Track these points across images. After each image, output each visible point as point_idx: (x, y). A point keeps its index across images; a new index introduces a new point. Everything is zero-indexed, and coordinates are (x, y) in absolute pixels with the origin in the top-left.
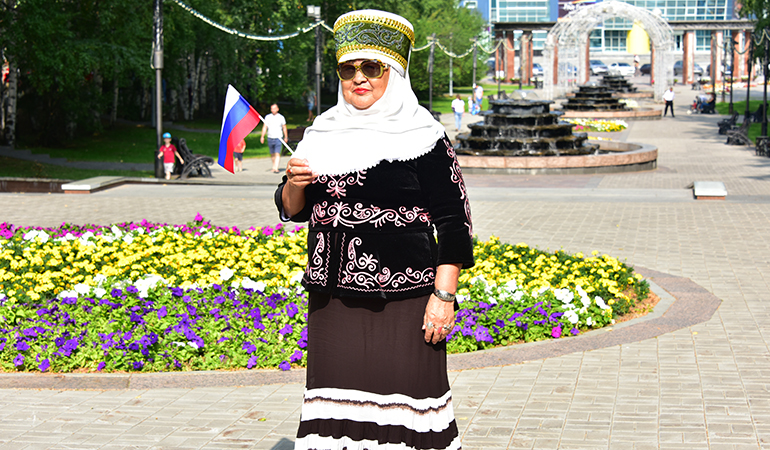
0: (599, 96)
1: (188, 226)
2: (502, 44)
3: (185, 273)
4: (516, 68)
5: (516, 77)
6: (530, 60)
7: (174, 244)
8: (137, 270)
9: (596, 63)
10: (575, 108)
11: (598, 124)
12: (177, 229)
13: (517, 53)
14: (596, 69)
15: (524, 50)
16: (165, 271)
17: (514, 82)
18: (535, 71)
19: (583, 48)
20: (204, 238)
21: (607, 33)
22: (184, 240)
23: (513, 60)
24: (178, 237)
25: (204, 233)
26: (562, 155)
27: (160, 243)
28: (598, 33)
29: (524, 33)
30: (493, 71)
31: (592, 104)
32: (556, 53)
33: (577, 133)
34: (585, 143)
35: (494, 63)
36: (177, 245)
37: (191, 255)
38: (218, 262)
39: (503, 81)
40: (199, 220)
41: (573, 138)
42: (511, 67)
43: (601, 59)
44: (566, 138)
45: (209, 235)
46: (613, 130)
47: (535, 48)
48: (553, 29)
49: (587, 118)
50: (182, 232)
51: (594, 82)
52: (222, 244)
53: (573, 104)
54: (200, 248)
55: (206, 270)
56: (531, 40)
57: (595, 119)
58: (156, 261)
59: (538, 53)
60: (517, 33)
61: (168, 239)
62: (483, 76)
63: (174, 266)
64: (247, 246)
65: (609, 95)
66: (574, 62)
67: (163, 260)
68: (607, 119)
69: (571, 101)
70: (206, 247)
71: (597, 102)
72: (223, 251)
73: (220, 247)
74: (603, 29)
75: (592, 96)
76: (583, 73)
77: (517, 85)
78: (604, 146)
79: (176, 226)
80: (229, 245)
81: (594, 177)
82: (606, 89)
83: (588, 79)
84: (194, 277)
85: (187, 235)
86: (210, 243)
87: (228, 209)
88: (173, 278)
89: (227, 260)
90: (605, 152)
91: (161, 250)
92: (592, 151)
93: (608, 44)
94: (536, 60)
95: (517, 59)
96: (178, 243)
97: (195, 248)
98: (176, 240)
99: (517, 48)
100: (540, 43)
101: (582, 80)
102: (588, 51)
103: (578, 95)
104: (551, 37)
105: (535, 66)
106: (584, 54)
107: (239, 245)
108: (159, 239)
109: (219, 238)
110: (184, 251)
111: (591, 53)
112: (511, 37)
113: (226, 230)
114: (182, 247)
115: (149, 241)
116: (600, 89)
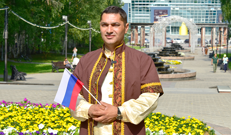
0: (171, 51)
1: (21, 103)
2: (134, 31)
3: (23, 125)
4: (138, 40)
5: (139, 43)
6: (144, 37)
7: (17, 112)
8: (3, 124)
9: (168, 38)
10: (162, 55)
11: (171, 62)
12: (17, 105)
13: (139, 34)
14: (169, 41)
15: (142, 33)
16: (14, 124)
17: (138, 45)
18: (146, 41)
19: (164, 33)
20: (29, 109)
21: (172, 27)
22: (21, 110)
23: (137, 37)
24: (18, 108)
25: (28, 106)
26: (160, 74)
27: (11, 111)
28: (168, 27)
29: (142, 27)
30: (130, 41)
31: (168, 54)
32: (154, 35)
33: (165, 65)
34: (169, 69)
35: (130, 38)
36: (18, 112)
37: (25, 117)
38: (36, 120)
39: (134, 45)
40: (26, 100)
41: (164, 67)
42: (137, 40)
43: (170, 37)
44: (162, 67)
45: (31, 107)
46: (177, 64)
47: (146, 33)
48: (153, 26)
49: (166, 59)
50: (19, 106)
51: (169, 46)
52: (37, 112)
53: (161, 54)
54: (28, 113)
55: (32, 124)
56: (144, 30)
57: (170, 60)
58: (10, 119)
59: (146, 35)
60: (139, 27)
61: (14, 109)
62: (126, 43)
63: (18, 121)
64: (47, 112)
65: (175, 51)
66: (160, 38)
67: (13, 119)
68: (174, 60)
69: (160, 53)
70: (30, 113)
71: (170, 53)
72: (38, 115)
73: (36, 113)
74: (170, 26)
75: (168, 51)
76: (164, 42)
77: (139, 46)
78: (175, 71)
79: (17, 103)
80: (40, 112)
81: (173, 82)
82: (173, 48)
83: (165, 45)
84: (27, 127)
85: (22, 107)
86: (32, 111)
87: (35, 95)
88: (18, 127)
89: (40, 119)
90: (176, 73)
91: (12, 114)
92: (171, 72)
93: (172, 32)
94: (146, 37)
95: (139, 37)
96: (18, 111)
97: (25, 113)
98: (18, 110)
99: (139, 33)
100: (147, 31)
101: (163, 45)
102: (166, 34)
103: (163, 51)
104: (152, 29)
105: (146, 39)
106: (164, 35)
107: (44, 112)
108: (10, 109)
109: (35, 109)
110: (21, 115)
111: (167, 35)
112: (137, 28)
113: (37, 105)
114: (20, 113)
115: (7, 110)
116: (171, 48)
